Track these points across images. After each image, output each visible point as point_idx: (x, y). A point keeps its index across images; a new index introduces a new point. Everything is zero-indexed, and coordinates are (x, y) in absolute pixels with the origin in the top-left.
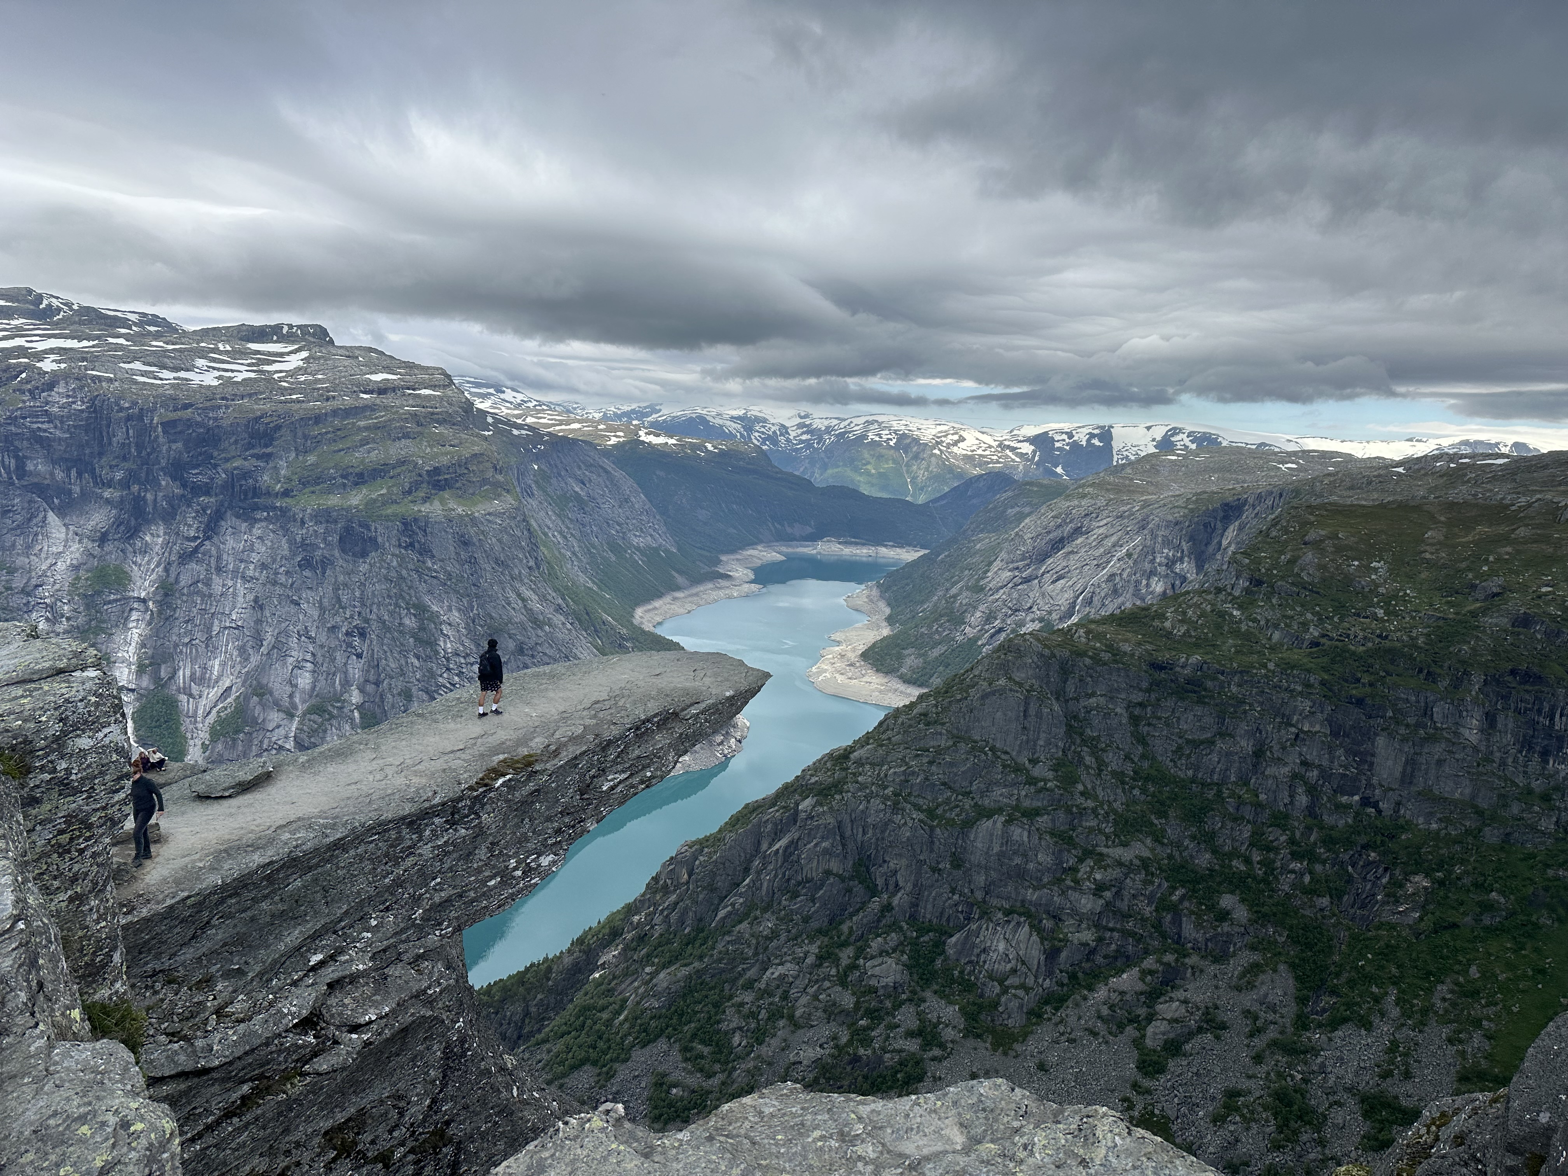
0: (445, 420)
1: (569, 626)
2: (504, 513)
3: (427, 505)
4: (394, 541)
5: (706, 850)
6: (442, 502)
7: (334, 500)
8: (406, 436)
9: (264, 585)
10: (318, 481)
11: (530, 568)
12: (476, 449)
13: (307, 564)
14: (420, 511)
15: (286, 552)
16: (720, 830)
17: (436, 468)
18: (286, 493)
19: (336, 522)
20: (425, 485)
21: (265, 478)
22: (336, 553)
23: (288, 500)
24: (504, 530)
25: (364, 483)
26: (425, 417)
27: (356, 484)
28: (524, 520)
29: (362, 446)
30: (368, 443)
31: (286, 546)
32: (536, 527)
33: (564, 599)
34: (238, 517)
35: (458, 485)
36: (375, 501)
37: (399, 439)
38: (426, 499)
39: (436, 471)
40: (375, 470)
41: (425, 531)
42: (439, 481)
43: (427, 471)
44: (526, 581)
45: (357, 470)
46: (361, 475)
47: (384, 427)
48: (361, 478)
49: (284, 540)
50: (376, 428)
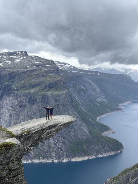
0: (52, 72)
1: (80, 121)
2: (65, 94)
3: (48, 92)
4: (40, 101)
5: (115, 180)
6: (51, 91)
7: (27, 91)
8: (44, 76)
9: (12, 111)
10: (24, 87)
11: (71, 107)
12: (59, 79)
13: (21, 106)
14: (46, 93)
15: (17, 103)
16: (118, 176)
17: (50, 83)
18: (17, 90)
19: (28, 96)
20: (47, 87)
21: (13, 86)
22: (28, 104)
23: (17, 91)
24: (65, 98)
25: (34, 87)
26: (48, 72)
27: (32, 87)
28: (70, 95)
29: (34, 78)
30: (35, 78)
31: (17, 102)
32: (73, 97)
33: (79, 115)
34: (7, 95)
35: (55, 87)
36: (36, 91)
37: (42, 77)
38: (48, 91)
39: (50, 84)
40: (36, 84)
41: (47, 98)
42: (51, 86)
43: (48, 84)
44: (70, 110)
45: (33, 84)
46: (33, 85)
47: (39, 74)
48: (33, 86)
49: (16, 101)
50: (37, 74)
